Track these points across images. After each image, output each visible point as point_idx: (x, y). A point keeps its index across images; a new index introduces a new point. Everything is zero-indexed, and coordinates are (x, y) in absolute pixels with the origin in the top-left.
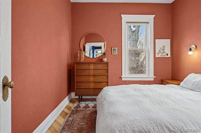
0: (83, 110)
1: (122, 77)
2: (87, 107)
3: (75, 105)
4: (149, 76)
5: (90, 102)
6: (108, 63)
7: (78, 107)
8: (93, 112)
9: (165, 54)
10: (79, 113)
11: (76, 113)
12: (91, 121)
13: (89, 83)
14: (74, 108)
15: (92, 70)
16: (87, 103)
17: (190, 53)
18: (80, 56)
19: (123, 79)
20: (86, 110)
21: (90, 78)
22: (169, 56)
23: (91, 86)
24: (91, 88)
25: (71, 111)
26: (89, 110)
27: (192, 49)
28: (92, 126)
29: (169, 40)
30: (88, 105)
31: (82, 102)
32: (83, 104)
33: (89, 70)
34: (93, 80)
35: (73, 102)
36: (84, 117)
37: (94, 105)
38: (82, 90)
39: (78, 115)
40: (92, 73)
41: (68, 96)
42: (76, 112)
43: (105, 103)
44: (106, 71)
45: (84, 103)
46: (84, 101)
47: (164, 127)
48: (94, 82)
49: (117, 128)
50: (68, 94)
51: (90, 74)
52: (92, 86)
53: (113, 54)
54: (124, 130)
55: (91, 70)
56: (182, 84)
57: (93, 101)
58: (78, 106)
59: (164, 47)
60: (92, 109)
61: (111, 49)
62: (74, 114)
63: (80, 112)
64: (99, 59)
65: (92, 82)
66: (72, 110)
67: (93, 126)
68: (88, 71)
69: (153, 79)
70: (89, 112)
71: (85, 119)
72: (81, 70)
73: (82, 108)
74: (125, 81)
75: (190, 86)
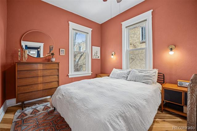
0: (32, 117)
1: (69, 75)
2: (35, 111)
3: (18, 114)
4: (88, 72)
5: (37, 105)
6: (59, 62)
7: (23, 116)
8: (47, 114)
9: (97, 57)
10: (29, 122)
11: (23, 124)
12: (49, 124)
13: (37, 85)
14: (18, 118)
15: (41, 70)
16: (34, 107)
17: (112, 57)
18: (22, 55)
19: (70, 77)
20: (35, 115)
21: (38, 79)
22: (100, 58)
23: (39, 88)
24: (39, 89)
25: (14, 124)
26: (40, 114)
27: (113, 55)
28: (52, 129)
29: (100, 48)
30: (37, 109)
31: (27, 108)
32: (28, 110)
33: (37, 71)
34: (42, 80)
35: (11, 112)
36: (38, 124)
37: (43, 107)
38: (28, 94)
39: (28, 124)
40: (40, 73)
41: (3, 106)
42: (23, 122)
43: (75, 101)
44: (57, 70)
45: (30, 108)
46: (28, 107)
47: (129, 105)
48: (43, 83)
49: (106, 120)
50: (2, 104)
51: (38, 75)
52: (41, 87)
53: (60, 55)
54: (111, 119)
55: (39, 71)
56: (111, 75)
57: (41, 103)
58: (23, 114)
59: (97, 52)
60: (43, 112)
61: (58, 50)
62: (21, 126)
63: (29, 120)
64: (46, 59)
65: (40, 83)
66: (15, 122)
67: (54, 129)
68: (35, 71)
69: (90, 74)
70: (41, 116)
71: (39, 126)
72: (26, 71)
73: (29, 115)
74: (71, 78)
75: (116, 76)
